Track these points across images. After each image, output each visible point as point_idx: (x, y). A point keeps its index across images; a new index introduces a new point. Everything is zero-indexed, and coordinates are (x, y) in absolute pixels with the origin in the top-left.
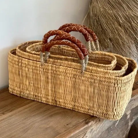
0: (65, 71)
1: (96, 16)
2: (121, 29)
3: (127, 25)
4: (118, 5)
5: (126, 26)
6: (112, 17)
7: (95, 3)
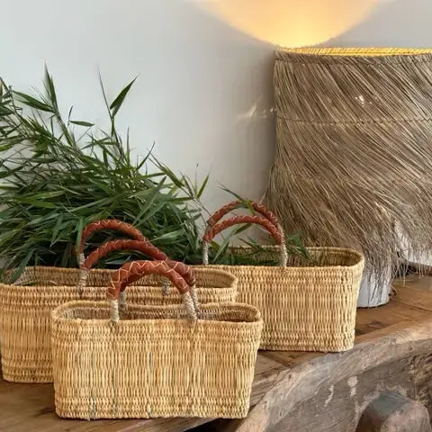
0: (250, 273)
1: (282, 191)
2: (331, 213)
3: (343, 205)
4: (324, 168)
5: (341, 208)
6: (313, 190)
7: (281, 167)
